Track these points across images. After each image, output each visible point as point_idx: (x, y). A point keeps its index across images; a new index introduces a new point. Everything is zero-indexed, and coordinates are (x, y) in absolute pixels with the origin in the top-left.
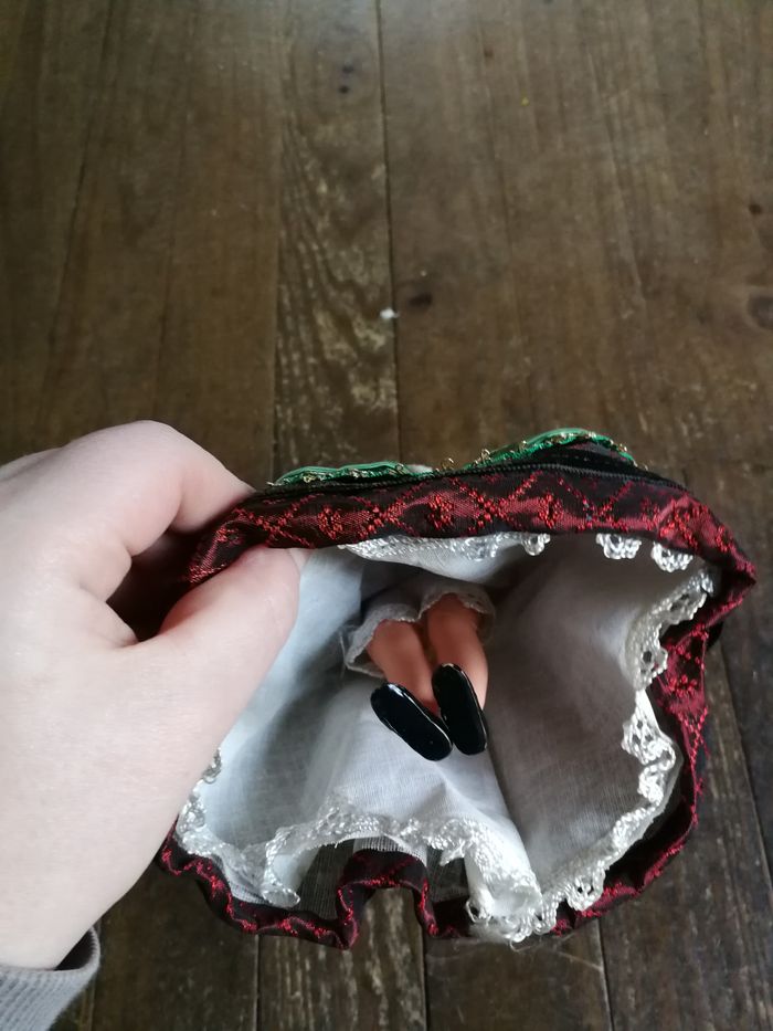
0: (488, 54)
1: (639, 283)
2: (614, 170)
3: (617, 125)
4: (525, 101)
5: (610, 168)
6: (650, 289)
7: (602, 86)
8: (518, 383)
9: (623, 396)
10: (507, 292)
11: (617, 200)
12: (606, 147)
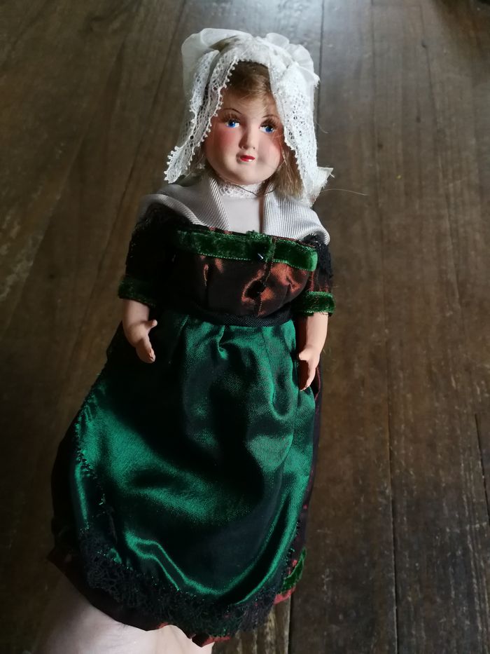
0: (380, 146)
1: (458, 296)
2: (448, 226)
3: (452, 199)
4: (399, 177)
5: (446, 224)
6: (464, 301)
7: (445, 176)
8: (380, 344)
9: (443, 364)
10: (378, 289)
11: (448, 244)
12: (444, 212)
